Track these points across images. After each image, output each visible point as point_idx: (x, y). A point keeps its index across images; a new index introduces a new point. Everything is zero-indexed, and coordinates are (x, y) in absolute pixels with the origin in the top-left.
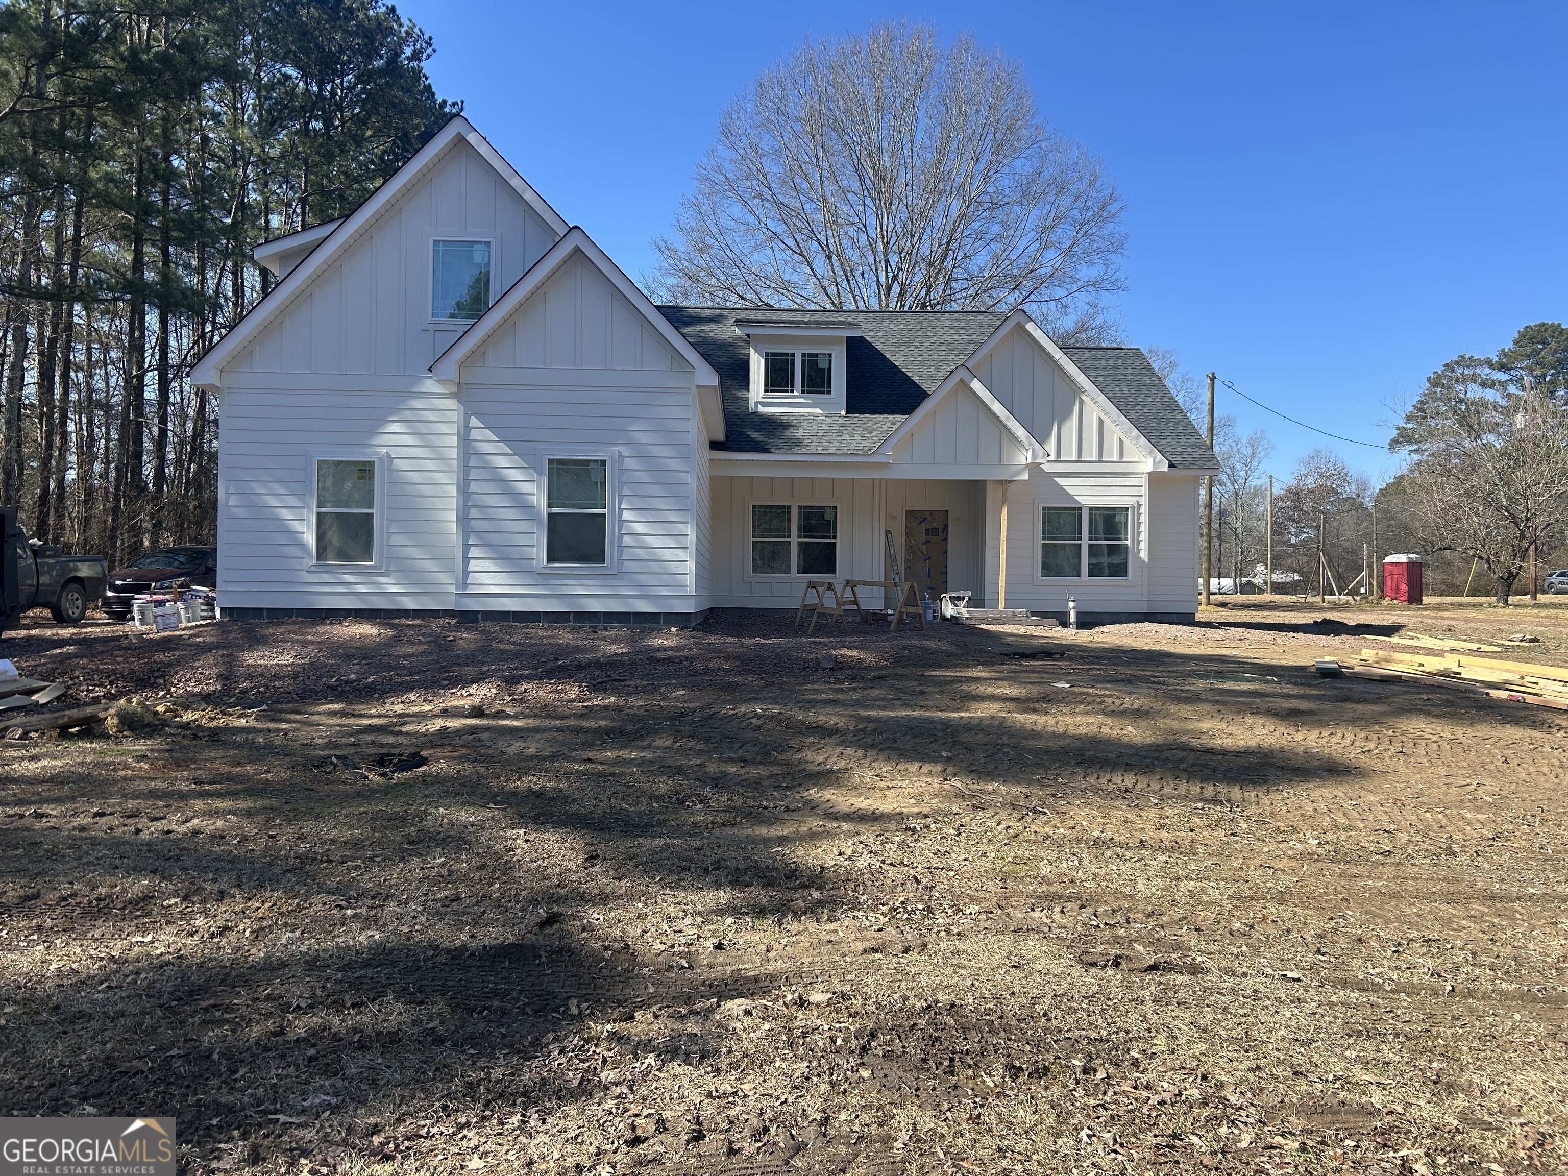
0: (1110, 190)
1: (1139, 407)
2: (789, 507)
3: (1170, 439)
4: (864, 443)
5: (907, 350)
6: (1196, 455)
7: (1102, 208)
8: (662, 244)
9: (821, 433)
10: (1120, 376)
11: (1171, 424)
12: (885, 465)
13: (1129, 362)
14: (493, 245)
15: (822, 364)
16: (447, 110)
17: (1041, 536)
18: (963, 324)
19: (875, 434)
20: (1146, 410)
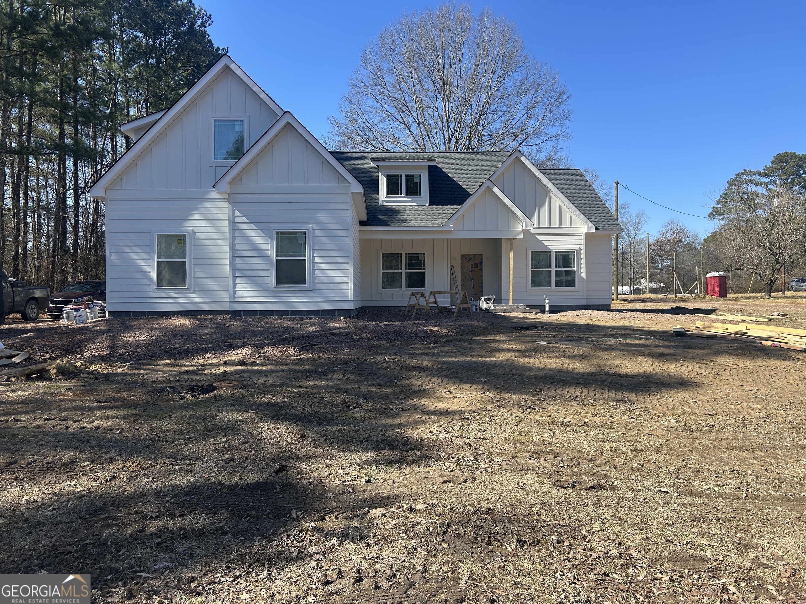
1: (580, 199)
2: (401, 254)
3: (596, 215)
4: (438, 220)
5: (460, 172)
6: (609, 223)
7: (559, 97)
8: (332, 120)
9: (416, 216)
10: (569, 183)
11: (596, 208)
12: (450, 232)
13: (574, 176)
14: (245, 122)
15: (416, 180)
16: (220, 52)
17: (530, 266)
18: (488, 158)
19: (444, 215)
20: (583, 201)
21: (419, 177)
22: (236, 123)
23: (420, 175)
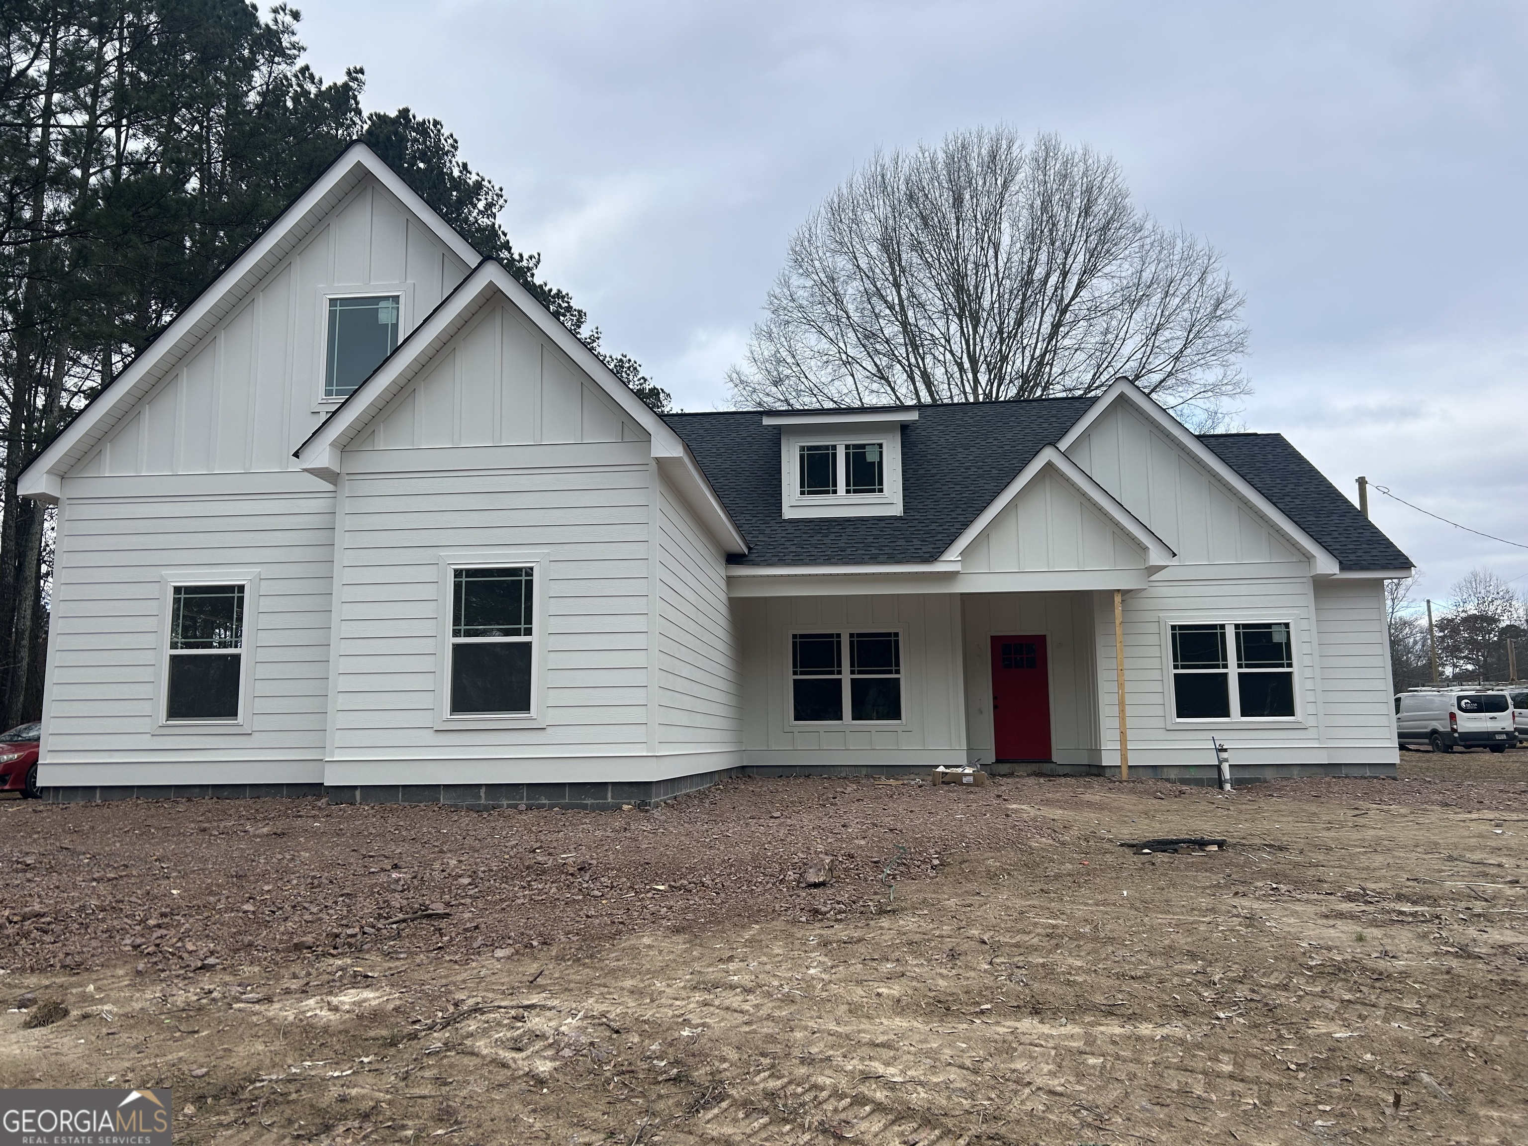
0: (1223, 286)
1: (1288, 499)
2: (839, 636)
3: (1335, 534)
4: (925, 549)
5: (984, 443)
6: (1375, 552)
7: (1217, 306)
8: (735, 376)
9: (870, 539)
10: (1258, 465)
11: (1334, 517)
12: (951, 576)
13: (1269, 448)
14: (402, 300)
15: (872, 457)
16: (525, 263)
17: (1171, 663)
18: (1054, 412)
19: (939, 537)
20: (1298, 502)
21: (877, 449)
22: (382, 304)
23: (881, 446)
